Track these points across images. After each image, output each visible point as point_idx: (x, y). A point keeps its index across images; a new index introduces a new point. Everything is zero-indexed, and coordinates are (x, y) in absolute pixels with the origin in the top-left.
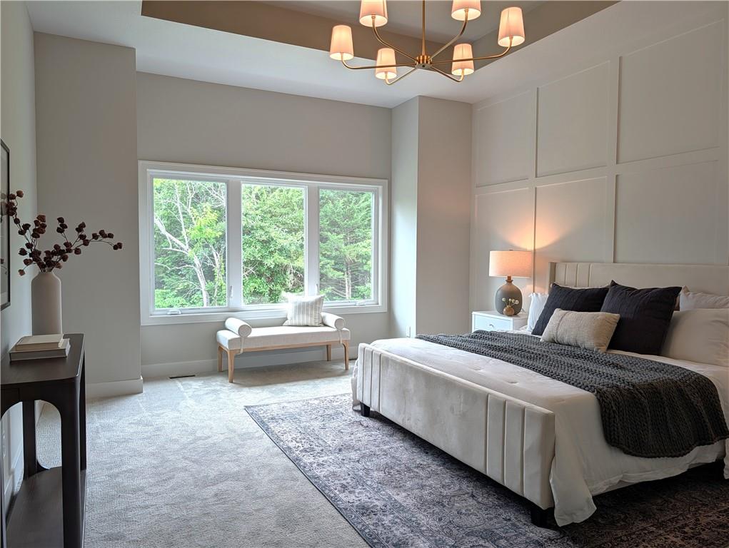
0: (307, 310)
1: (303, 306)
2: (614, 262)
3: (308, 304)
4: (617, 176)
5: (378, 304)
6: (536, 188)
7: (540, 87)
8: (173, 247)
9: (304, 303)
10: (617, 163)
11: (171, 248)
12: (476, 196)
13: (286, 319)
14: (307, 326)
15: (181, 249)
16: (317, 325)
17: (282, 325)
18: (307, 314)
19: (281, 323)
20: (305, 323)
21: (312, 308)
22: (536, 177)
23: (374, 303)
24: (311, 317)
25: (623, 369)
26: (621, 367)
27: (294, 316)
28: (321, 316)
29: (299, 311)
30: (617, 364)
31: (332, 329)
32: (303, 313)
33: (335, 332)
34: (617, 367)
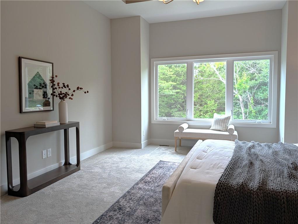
0: (220, 123)
1: (218, 120)
5: (271, 123)
9: (219, 119)
13: (210, 126)
16: (224, 130)
17: (209, 129)
18: (219, 125)
19: (208, 128)
20: (218, 129)
21: (222, 122)
23: (269, 122)
24: (221, 126)
25: (291, 179)
26: (292, 177)
27: (214, 126)
28: (227, 126)
29: (216, 123)
30: (291, 175)
31: (227, 133)
32: (217, 124)
33: (228, 135)
34: (290, 177)
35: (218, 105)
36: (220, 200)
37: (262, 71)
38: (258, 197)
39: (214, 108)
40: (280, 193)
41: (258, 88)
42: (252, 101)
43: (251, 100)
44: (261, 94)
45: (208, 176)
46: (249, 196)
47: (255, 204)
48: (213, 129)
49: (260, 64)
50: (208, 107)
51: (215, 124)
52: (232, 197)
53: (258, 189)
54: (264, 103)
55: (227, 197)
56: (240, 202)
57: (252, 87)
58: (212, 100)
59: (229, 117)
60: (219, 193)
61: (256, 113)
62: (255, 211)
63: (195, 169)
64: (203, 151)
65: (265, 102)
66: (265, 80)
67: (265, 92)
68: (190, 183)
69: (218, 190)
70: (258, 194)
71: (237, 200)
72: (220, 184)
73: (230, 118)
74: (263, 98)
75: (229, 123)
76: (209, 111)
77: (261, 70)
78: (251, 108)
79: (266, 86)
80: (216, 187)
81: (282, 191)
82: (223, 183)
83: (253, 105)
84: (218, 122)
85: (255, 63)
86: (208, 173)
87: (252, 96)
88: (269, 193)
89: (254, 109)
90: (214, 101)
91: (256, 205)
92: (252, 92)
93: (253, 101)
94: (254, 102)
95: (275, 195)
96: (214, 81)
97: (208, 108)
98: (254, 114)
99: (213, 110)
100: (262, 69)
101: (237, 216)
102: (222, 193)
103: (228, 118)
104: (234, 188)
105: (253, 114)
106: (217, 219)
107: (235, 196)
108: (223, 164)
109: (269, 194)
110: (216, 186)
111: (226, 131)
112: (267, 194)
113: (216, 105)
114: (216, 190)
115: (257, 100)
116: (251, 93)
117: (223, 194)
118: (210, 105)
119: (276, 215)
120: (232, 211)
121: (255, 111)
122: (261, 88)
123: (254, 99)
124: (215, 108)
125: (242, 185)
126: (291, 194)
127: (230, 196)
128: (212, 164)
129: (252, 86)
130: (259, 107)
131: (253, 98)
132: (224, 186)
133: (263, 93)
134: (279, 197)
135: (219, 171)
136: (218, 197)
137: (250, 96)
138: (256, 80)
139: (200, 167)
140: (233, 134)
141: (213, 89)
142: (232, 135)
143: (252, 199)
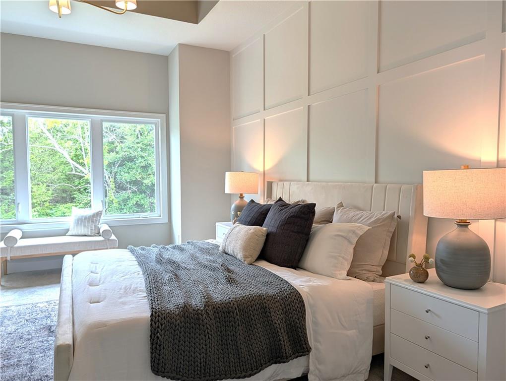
0: (85, 223)
2: (308, 181)
3: (86, 218)
4: (309, 106)
5: (160, 216)
6: (264, 120)
7: (265, 34)
8: (76, 171)
9: (82, 216)
10: (309, 95)
11: (74, 172)
12: (234, 127)
13: (68, 230)
14: (86, 236)
15: (83, 173)
16: (90, 234)
17: (65, 235)
18: (85, 226)
19: (64, 233)
20: (83, 233)
21: (89, 221)
22: (264, 110)
23: (157, 215)
24: (88, 228)
25: (232, 284)
26: (232, 281)
27: (74, 228)
28: (98, 227)
29: (78, 223)
30: (231, 279)
31: (101, 238)
32: (81, 225)
33: (103, 241)
34: (229, 281)
35: (52, 194)
36: (161, 336)
37: (125, 139)
38: (208, 317)
39: (47, 199)
40: (230, 303)
41: (121, 165)
42: (112, 186)
43: (112, 183)
44: (126, 174)
45: (126, 307)
46: (197, 319)
47: (205, 326)
48: (74, 234)
49: (121, 129)
50: (35, 197)
51: (77, 225)
52: (176, 327)
53: (205, 306)
54: (130, 188)
55: (168, 330)
56: (186, 332)
57: (111, 163)
58: (41, 184)
59: (99, 211)
60: (158, 327)
61: (119, 204)
62: (207, 336)
63: (98, 302)
64: (92, 272)
65: (132, 187)
66: (131, 153)
67: (132, 171)
68: (106, 326)
69: (155, 323)
70: (207, 312)
71: (183, 329)
72: (156, 313)
73: (101, 214)
74: (129, 180)
75: (101, 221)
76: (36, 205)
77: (122, 137)
78: (111, 195)
79: (132, 162)
80: (152, 320)
81: (232, 301)
82: (159, 312)
83: (114, 191)
84: (81, 221)
85: (114, 127)
86: (124, 303)
87: (112, 178)
88: (219, 307)
89: (115, 197)
90: (45, 185)
91: (207, 328)
92: (112, 171)
93: (114, 185)
94: (115, 187)
95: (225, 308)
96: (43, 150)
97: (35, 199)
98: (117, 205)
99: (45, 201)
100: (126, 137)
101: (184, 352)
102: (162, 325)
103: (99, 214)
104: (175, 313)
105: (114, 205)
106: (159, 368)
107: (179, 325)
108: (137, 284)
109: (218, 309)
110: (150, 319)
111: (98, 234)
112: (217, 309)
113: (50, 192)
114: (151, 325)
115: (120, 184)
116: (111, 173)
117: (163, 327)
118: (39, 192)
119: (229, 332)
120: (177, 348)
121: (117, 200)
122: (125, 165)
123: (115, 182)
124: (49, 198)
125: (185, 306)
126: (241, 301)
127: (172, 327)
128: (121, 289)
129: (111, 161)
130: (124, 194)
131: (113, 180)
132: (162, 315)
133: (129, 173)
134: (230, 308)
135: (139, 296)
136: (157, 333)
137: (109, 178)
138: (117, 153)
139: (105, 298)
140: (111, 238)
141: (41, 164)
142: (109, 240)
143: (201, 321)
